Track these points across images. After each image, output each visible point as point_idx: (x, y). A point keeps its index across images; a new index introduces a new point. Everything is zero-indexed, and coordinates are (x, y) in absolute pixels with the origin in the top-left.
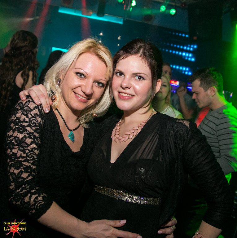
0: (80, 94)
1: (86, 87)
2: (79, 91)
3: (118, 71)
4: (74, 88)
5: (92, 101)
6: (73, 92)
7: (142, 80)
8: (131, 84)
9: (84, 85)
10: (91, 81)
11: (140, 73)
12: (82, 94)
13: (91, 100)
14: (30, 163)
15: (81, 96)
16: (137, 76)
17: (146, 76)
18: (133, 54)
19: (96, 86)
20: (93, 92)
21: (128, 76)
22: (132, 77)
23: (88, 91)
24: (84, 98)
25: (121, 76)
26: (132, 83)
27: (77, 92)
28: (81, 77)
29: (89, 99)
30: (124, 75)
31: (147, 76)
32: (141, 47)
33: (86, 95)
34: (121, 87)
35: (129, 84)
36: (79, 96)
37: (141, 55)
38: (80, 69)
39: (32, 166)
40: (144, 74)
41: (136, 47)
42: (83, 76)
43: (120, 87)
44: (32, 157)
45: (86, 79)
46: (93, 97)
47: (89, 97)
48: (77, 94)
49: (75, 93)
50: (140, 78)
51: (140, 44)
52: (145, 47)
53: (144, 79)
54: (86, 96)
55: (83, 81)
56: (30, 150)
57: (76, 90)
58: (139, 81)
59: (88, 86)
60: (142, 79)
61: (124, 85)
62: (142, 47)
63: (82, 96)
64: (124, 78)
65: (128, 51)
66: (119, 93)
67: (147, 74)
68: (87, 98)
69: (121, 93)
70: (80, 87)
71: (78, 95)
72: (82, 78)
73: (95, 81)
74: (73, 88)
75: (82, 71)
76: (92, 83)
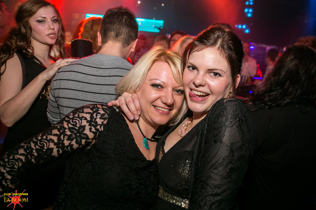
0: (160, 106)
1: (165, 97)
2: (159, 103)
3: (190, 65)
4: (153, 101)
5: (174, 112)
6: (152, 106)
7: (218, 77)
8: (206, 81)
9: (163, 96)
10: (170, 89)
11: (217, 70)
12: (163, 105)
13: (173, 110)
14: (36, 147)
15: (162, 108)
16: (213, 72)
17: (223, 72)
18: (209, 46)
19: (176, 94)
20: (174, 101)
21: (202, 73)
22: (206, 73)
23: (170, 101)
24: (166, 110)
25: (194, 71)
26: (208, 80)
27: (157, 105)
28: (158, 88)
29: (171, 110)
30: (198, 70)
31: (225, 73)
32: (218, 37)
33: (168, 106)
34: (194, 84)
35: (203, 80)
36: (161, 109)
37: (219, 48)
38: (155, 80)
39: (34, 151)
40: (221, 70)
41: (213, 37)
42: (160, 87)
43: (192, 83)
44: (42, 145)
45: (164, 89)
46: (175, 106)
47: (171, 107)
48: (157, 107)
49: (154, 106)
50: (216, 74)
51: (217, 33)
52: (224, 38)
53: (220, 75)
54: (168, 108)
55: (162, 92)
56: (48, 139)
57: (155, 103)
58: (215, 77)
59: (168, 96)
60: (218, 75)
61: (198, 82)
62: (220, 37)
63: (164, 108)
64: (198, 74)
65: (203, 42)
66: (191, 90)
67: (225, 71)
68: (169, 109)
69: (194, 90)
70: (159, 99)
71: (159, 108)
72: (160, 88)
73: (174, 89)
74: (151, 102)
75: (158, 82)
76: (171, 92)
